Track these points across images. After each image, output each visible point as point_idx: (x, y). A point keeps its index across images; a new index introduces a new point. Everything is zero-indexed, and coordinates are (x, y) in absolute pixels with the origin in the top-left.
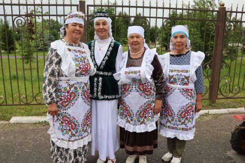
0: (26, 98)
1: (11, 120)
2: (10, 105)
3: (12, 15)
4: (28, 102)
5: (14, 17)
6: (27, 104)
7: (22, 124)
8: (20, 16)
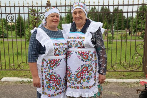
0: (14, 65)
1: (2, 79)
2: (4, 70)
3: (6, 13)
4: (15, 68)
5: (7, 15)
6: (14, 69)
7: (8, 82)
8: (10, 13)
